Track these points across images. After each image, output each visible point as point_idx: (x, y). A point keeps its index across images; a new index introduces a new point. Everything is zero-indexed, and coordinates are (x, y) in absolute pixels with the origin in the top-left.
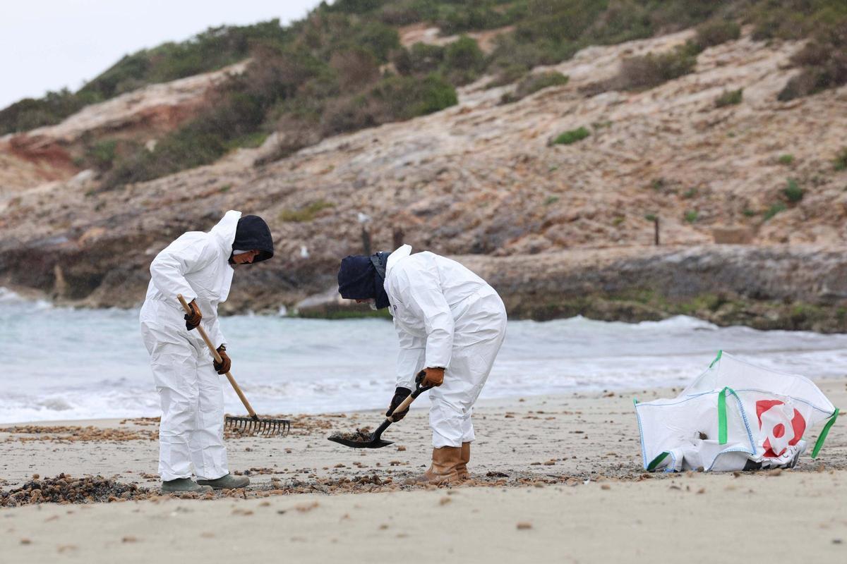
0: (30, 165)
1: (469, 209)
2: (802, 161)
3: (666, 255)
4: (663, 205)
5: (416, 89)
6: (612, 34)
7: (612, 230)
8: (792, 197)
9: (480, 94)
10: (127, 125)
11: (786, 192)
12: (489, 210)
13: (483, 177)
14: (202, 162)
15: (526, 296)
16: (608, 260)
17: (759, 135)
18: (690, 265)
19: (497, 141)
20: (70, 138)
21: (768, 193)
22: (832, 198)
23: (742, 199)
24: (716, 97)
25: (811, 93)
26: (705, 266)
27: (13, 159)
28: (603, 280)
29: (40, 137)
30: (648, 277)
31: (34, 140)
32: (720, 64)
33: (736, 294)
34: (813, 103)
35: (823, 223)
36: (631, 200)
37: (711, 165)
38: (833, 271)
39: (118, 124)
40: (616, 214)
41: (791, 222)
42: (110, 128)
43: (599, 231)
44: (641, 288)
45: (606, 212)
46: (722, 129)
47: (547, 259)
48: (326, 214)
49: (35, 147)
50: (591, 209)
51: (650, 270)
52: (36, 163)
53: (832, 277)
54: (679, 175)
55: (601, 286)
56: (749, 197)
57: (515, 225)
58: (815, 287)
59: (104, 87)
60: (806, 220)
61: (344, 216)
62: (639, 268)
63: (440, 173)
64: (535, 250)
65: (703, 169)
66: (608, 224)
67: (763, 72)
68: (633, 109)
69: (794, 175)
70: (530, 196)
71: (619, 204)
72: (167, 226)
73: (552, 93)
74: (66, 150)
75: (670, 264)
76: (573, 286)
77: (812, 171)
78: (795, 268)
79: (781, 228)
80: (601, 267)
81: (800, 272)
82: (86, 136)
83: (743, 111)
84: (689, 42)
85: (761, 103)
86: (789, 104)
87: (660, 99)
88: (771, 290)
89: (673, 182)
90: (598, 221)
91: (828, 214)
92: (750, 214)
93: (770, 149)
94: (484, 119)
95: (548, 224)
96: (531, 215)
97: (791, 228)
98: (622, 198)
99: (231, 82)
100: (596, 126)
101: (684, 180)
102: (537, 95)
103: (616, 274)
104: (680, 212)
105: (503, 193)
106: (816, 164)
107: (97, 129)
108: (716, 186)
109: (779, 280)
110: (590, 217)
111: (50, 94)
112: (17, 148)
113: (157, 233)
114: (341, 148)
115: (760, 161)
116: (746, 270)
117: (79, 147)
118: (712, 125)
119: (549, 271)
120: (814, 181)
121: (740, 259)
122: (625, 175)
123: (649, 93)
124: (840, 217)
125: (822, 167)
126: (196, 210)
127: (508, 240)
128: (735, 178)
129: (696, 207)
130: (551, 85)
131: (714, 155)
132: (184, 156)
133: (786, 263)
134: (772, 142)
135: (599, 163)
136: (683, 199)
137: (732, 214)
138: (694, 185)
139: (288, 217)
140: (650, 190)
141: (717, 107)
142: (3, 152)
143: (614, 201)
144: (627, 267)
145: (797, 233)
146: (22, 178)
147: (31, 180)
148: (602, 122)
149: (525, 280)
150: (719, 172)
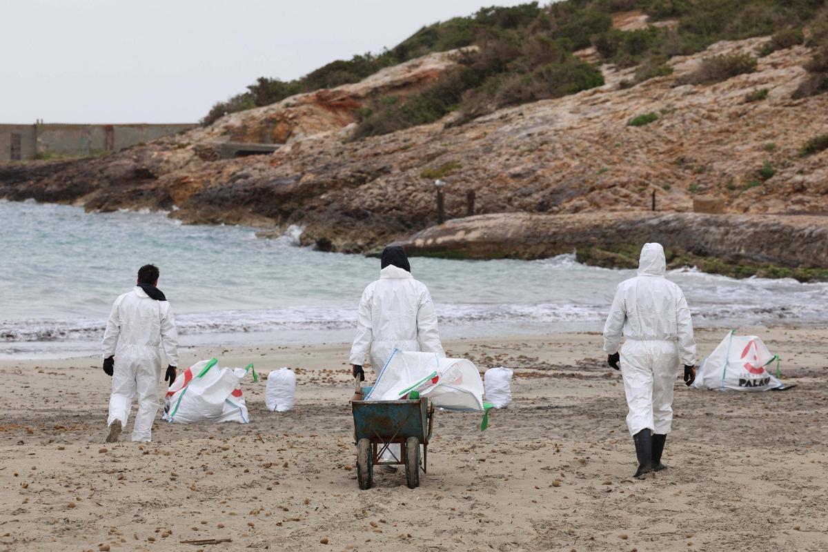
0: (330, 114)
1: (547, 175)
2: (780, 149)
3: (650, 219)
4: (679, 178)
5: (570, 73)
7: (635, 196)
8: (765, 174)
10: (406, 85)
11: (761, 172)
12: (558, 177)
13: (568, 150)
15: (550, 245)
16: (611, 221)
17: (764, 126)
18: (662, 228)
19: (596, 120)
20: (362, 94)
21: (747, 172)
22: (788, 179)
23: (730, 175)
24: (747, 94)
25: (814, 94)
26: (671, 229)
27: (318, 109)
28: (604, 236)
29: (339, 92)
30: (634, 235)
31: (334, 95)
32: (775, 66)
33: (684, 251)
34: (812, 102)
35: (777, 198)
36: (656, 173)
37: (722, 148)
38: (749, 237)
39: (398, 84)
40: (642, 184)
41: (754, 196)
42: (393, 87)
43: (626, 196)
44: (629, 243)
45: (635, 182)
46: (744, 119)
47: (569, 218)
48: (453, 173)
49: (334, 100)
50: (625, 179)
51: (636, 229)
52: (336, 113)
53: (748, 241)
54: (697, 156)
55: (603, 239)
56: (734, 175)
57: (572, 188)
58: (737, 248)
59: (401, 53)
60: (766, 195)
61: (463, 175)
62: (630, 227)
63: (542, 145)
64: (576, 210)
65: (714, 151)
66: (633, 191)
67: (795, 74)
68: (695, 100)
69: (770, 159)
70: (591, 166)
71: (648, 176)
73: (657, 82)
74: (358, 103)
75: (651, 226)
76: (583, 240)
77: (784, 157)
78: (727, 233)
79: (746, 200)
80: (605, 225)
81: (730, 236)
82: (375, 91)
83: (764, 105)
84: (766, 45)
85: (778, 101)
86: (796, 102)
87: (718, 92)
88: (710, 249)
89: (691, 160)
90: (627, 189)
91: (782, 191)
92: (733, 188)
93: (767, 137)
94: (600, 100)
95: (593, 189)
96: (585, 182)
97: (754, 201)
98: (652, 172)
100: (663, 112)
101: (699, 159)
102: (645, 83)
103: (613, 231)
104: (687, 183)
105: (576, 163)
106: (788, 151)
107: (382, 87)
108: (716, 165)
109: (715, 241)
110: (623, 185)
111: (357, 58)
112: (322, 101)
114: (501, 118)
115: (754, 147)
116: (697, 233)
117: (369, 101)
118: (740, 116)
119: (568, 227)
120: (783, 164)
121: (695, 224)
122: (661, 153)
123: (712, 87)
124: (789, 193)
125: (790, 154)
126: (375, 165)
127: (565, 200)
128: (732, 159)
129: (699, 181)
130: (657, 75)
131: (726, 141)
132: (413, 116)
133: (722, 229)
134: (769, 132)
135: (649, 142)
136: (695, 173)
137: (720, 188)
138: (704, 164)
139: (426, 174)
140: (674, 166)
141: (747, 102)
142: (311, 103)
143: (644, 173)
144: (622, 226)
145: (757, 205)
146: (322, 124)
147: (328, 126)
148: (668, 109)
149: (550, 233)
150: (724, 154)
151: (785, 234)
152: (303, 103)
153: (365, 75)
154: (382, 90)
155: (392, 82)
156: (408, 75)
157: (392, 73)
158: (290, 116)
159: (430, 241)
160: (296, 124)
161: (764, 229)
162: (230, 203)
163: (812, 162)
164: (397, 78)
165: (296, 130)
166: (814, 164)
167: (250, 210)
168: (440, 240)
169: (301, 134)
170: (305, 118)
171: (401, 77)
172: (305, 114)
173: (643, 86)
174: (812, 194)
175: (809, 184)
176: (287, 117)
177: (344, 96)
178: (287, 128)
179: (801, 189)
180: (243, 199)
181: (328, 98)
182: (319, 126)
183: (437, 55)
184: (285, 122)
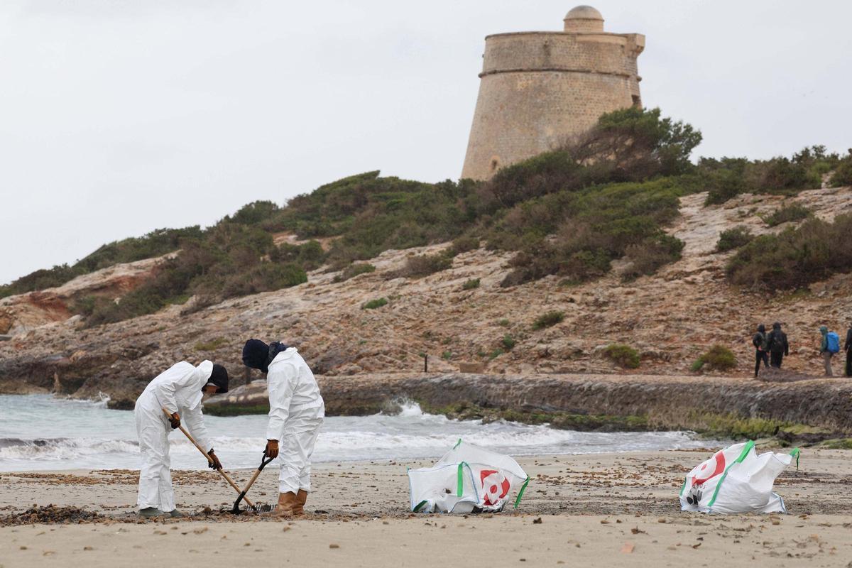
0: (42, 311)
1: (312, 346)
2: (514, 324)
3: (431, 378)
4: (430, 348)
5: (282, 272)
6: (402, 243)
7: (399, 362)
8: (507, 345)
9: (321, 275)
10: (103, 288)
11: (504, 342)
12: (324, 347)
13: (321, 327)
14: (148, 312)
16: (395, 380)
17: (489, 308)
18: (446, 385)
19: (330, 305)
20: (67, 295)
21: (493, 342)
22: (532, 347)
23: (477, 345)
24: (464, 283)
25: (520, 283)
26: (454, 386)
27: (31, 307)
28: (393, 393)
29: (49, 294)
30: (419, 391)
31: (45, 295)
32: (467, 263)
33: (472, 403)
34: (521, 289)
35: (526, 362)
36: (411, 344)
37: (460, 324)
38: (530, 392)
39: (95, 287)
40: (401, 352)
41: (507, 360)
42: (93, 289)
43: (391, 362)
45: (396, 350)
46: (467, 303)
47: (359, 378)
48: (224, 346)
49: (45, 300)
50: (387, 349)
51: (421, 387)
52: (47, 310)
53: (530, 395)
54: (440, 330)
56: (482, 344)
57: (339, 357)
58: (520, 401)
59: (90, 264)
60: (515, 360)
61: (234, 348)
62: (415, 385)
63: (295, 323)
64: (351, 373)
65: (455, 326)
66: (396, 358)
67: (492, 269)
68: (414, 289)
69: (509, 332)
70: (349, 339)
71: (404, 346)
72: (125, 351)
73: (365, 277)
74: (65, 302)
75: (433, 383)
76: (374, 395)
77: (520, 330)
78: (508, 389)
79: (500, 364)
80: (391, 384)
81: (511, 391)
82: (77, 293)
83: (480, 292)
84: (449, 249)
85: (490, 288)
86: (507, 289)
87: (430, 283)
88: (493, 402)
89: (437, 334)
90: (390, 356)
91: (529, 356)
92: (483, 355)
93: (495, 316)
94: (322, 291)
95: (360, 357)
96: (350, 351)
97: (507, 365)
98: (406, 343)
99: (168, 264)
100: (391, 298)
101: (443, 333)
102: (356, 277)
104: (440, 352)
105: (333, 337)
106: (522, 326)
107: (83, 289)
108: (462, 337)
109: (498, 395)
110: (386, 353)
111: (56, 267)
112: (34, 300)
113: (119, 355)
114: (234, 306)
115: (489, 323)
116: (479, 389)
117: (72, 300)
118: (461, 300)
119: (360, 386)
120: (521, 336)
121: (476, 382)
122: (408, 329)
123: (424, 279)
124: (536, 359)
125: (525, 328)
126: (144, 342)
127: (335, 366)
128: (474, 332)
129: (450, 350)
130: (364, 272)
131: (462, 318)
132: (137, 308)
133: (503, 386)
134: (497, 312)
135: (392, 321)
136: (442, 344)
137: (472, 355)
138: (449, 336)
139: (200, 347)
140: (423, 338)
141: (464, 289)
142: (25, 302)
143: (401, 344)
144: (407, 385)
145: (510, 368)
146: (36, 319)
147: (42, 320)
148: (395, 296)
149: (345, 391)
150: (464, 329)
151: (565, 389)
152: (19, 302)
153: (65, 281)
154: (83, 292)
155: (90, 285)
156: (104, 280)
157: (90, 279)
158: (11, 312)
159: (242, 398)
160: (16, 319)
161: (542, 384)
162: (7, 376)
163: (547, 334)
164: (96, 282)
165: (16, 323)
166: (549, 336)
167: (25, 381)
168: (250, 397)
169: (20, 327)
170: (23, 314)
171: (99, 281)
172: (22, 311)
173: (355, 280)
174: (556, 359)
175: (553, 351)
176: (8, 313)
177: (53, 297)
178: (8, 322)
179: (546, 354)
180: (18, 372)
181: (41, 298)
182: (34, 320)
183: (126, 265)
184: (7, 317)
